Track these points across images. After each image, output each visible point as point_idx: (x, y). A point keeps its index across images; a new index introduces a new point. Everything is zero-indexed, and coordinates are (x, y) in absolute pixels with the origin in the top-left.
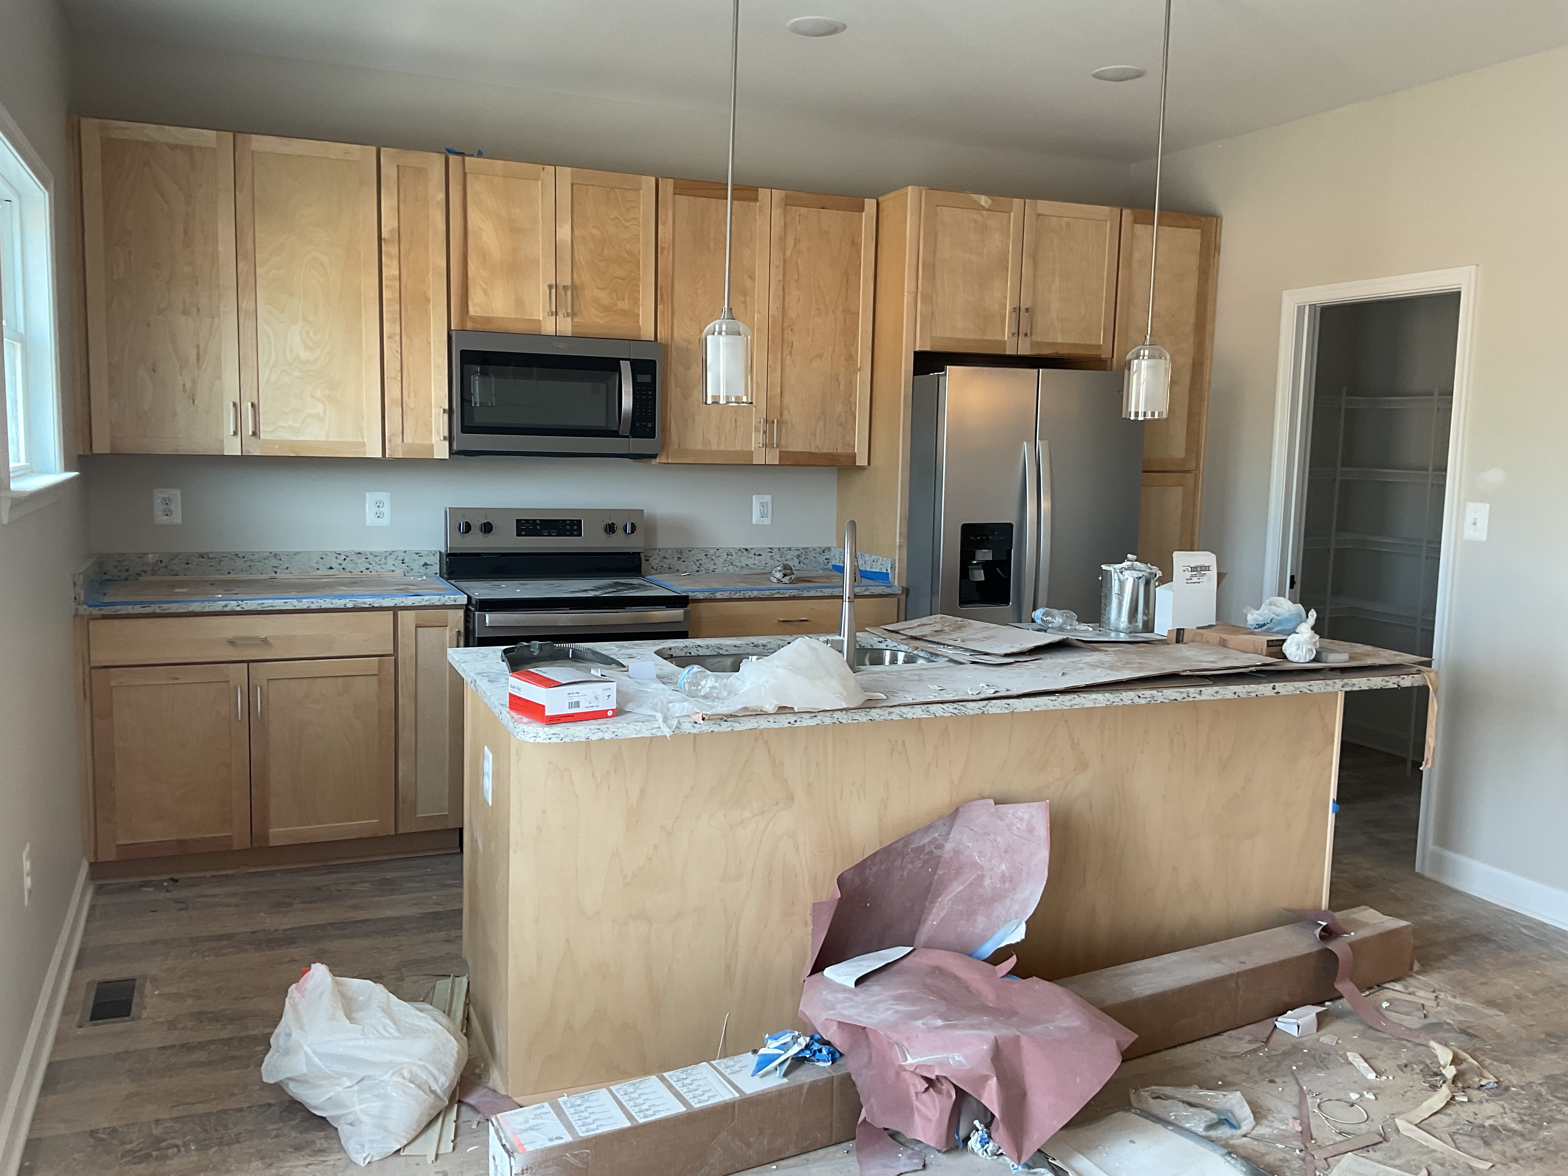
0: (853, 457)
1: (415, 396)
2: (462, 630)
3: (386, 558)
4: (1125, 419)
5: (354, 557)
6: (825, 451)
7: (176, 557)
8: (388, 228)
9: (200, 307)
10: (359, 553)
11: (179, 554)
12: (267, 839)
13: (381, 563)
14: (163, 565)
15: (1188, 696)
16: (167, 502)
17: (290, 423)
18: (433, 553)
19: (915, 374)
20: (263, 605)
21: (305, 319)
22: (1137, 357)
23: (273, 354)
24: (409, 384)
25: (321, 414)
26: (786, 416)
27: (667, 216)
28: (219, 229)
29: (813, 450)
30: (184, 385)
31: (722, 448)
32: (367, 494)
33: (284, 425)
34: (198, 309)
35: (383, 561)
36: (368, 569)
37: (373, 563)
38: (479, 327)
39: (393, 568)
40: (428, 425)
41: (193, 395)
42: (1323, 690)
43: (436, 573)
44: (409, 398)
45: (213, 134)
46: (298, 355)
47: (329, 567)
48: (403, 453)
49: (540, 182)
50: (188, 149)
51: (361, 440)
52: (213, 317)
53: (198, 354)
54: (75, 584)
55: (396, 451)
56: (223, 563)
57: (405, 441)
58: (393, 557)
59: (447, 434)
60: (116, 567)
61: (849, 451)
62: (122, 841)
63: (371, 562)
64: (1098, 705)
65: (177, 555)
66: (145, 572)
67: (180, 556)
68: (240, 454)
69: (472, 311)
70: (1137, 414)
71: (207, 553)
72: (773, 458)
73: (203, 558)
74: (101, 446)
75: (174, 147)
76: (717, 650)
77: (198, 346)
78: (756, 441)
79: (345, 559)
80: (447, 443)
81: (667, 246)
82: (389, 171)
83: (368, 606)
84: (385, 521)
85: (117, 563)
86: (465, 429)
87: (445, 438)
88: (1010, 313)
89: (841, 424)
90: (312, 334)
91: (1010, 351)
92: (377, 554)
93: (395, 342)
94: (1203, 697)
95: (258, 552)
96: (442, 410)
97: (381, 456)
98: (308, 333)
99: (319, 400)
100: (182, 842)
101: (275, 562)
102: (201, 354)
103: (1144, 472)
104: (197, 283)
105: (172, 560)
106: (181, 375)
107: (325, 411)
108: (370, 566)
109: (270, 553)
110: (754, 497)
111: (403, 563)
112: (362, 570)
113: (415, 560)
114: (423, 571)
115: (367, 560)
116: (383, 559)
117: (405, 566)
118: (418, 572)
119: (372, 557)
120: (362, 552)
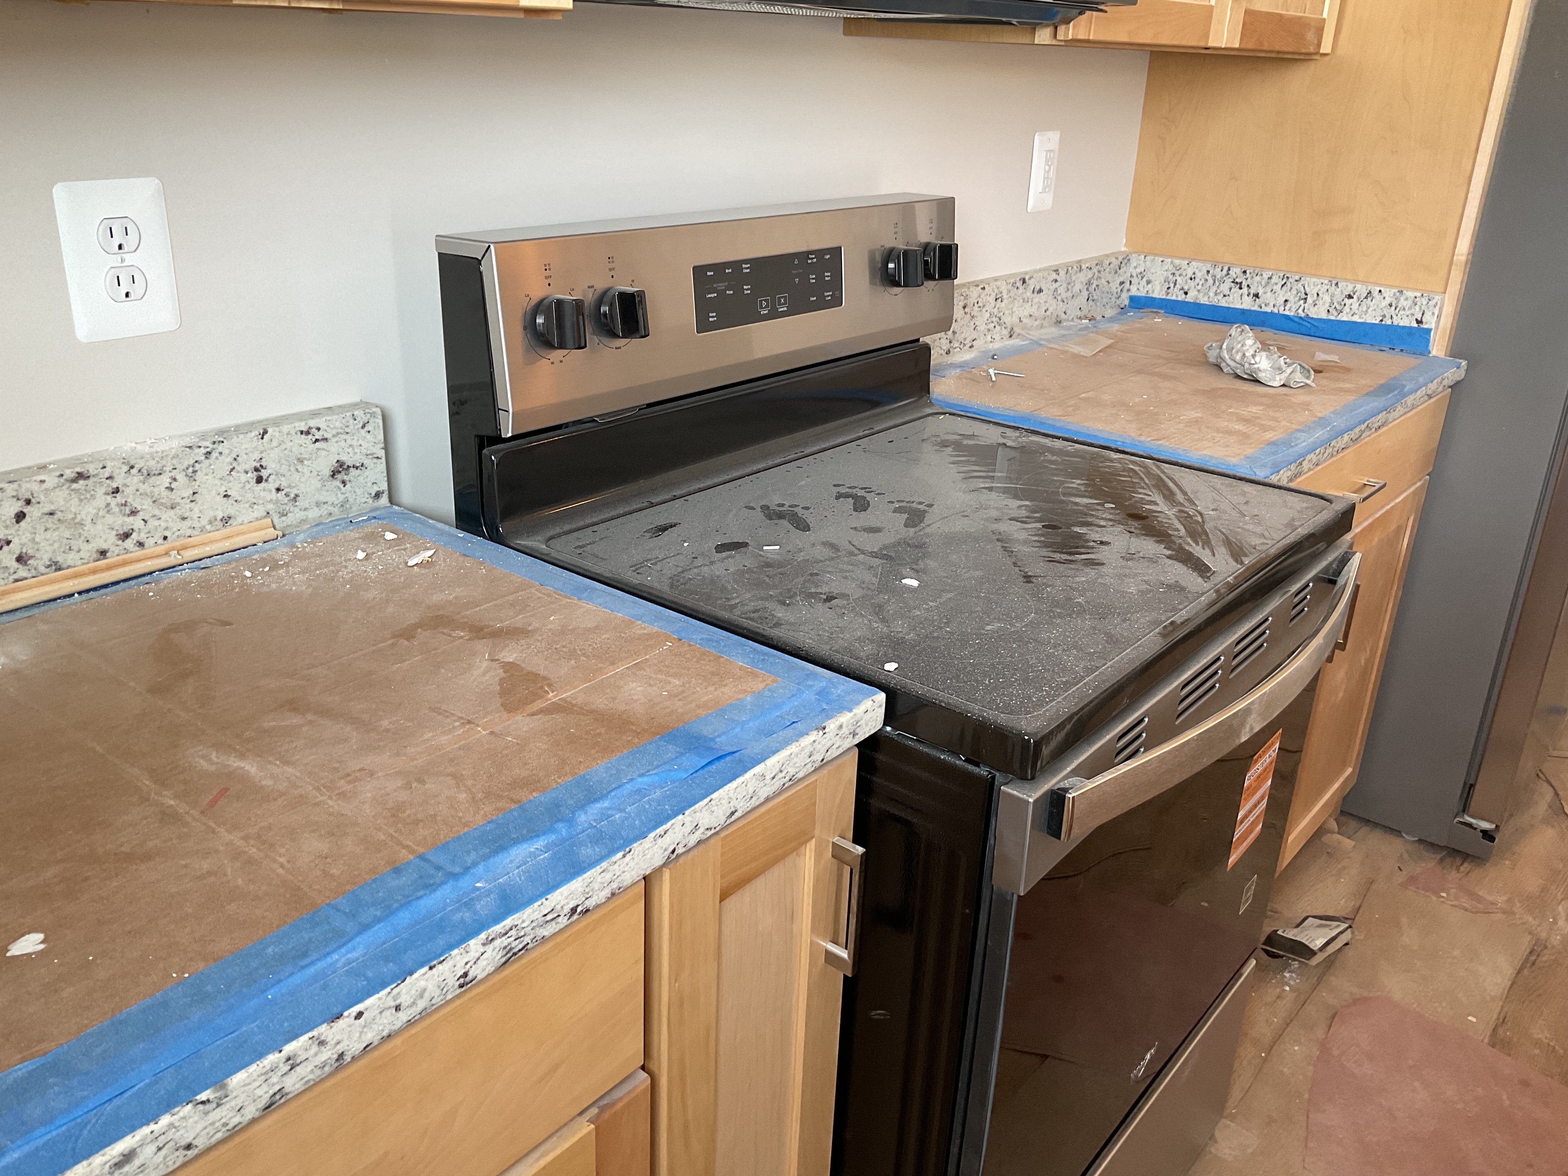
0: (1319, 25)
5: (61, 499)
10: (80, 476)
13: (175, 496)
35: (183, 489)
36: (126, 536)
37: (145, 505)
39: (223, 508)
43: (378, 495)
58: (222, 464)
61: (1318, 15)
63: (136, 504)
79: (20, 517)
84: (160, 310)
92: (158, 464)
108: (136, 522)
110: (1033, 141)
111: (259, 480)
112: (105, 546)
113: (301, 461)
114: (333, 493)
115: (120, 498)
116: (180, 477)
117: (265, 493)
118: (318, 504)
119: (135, 479)
120: (91, 469)
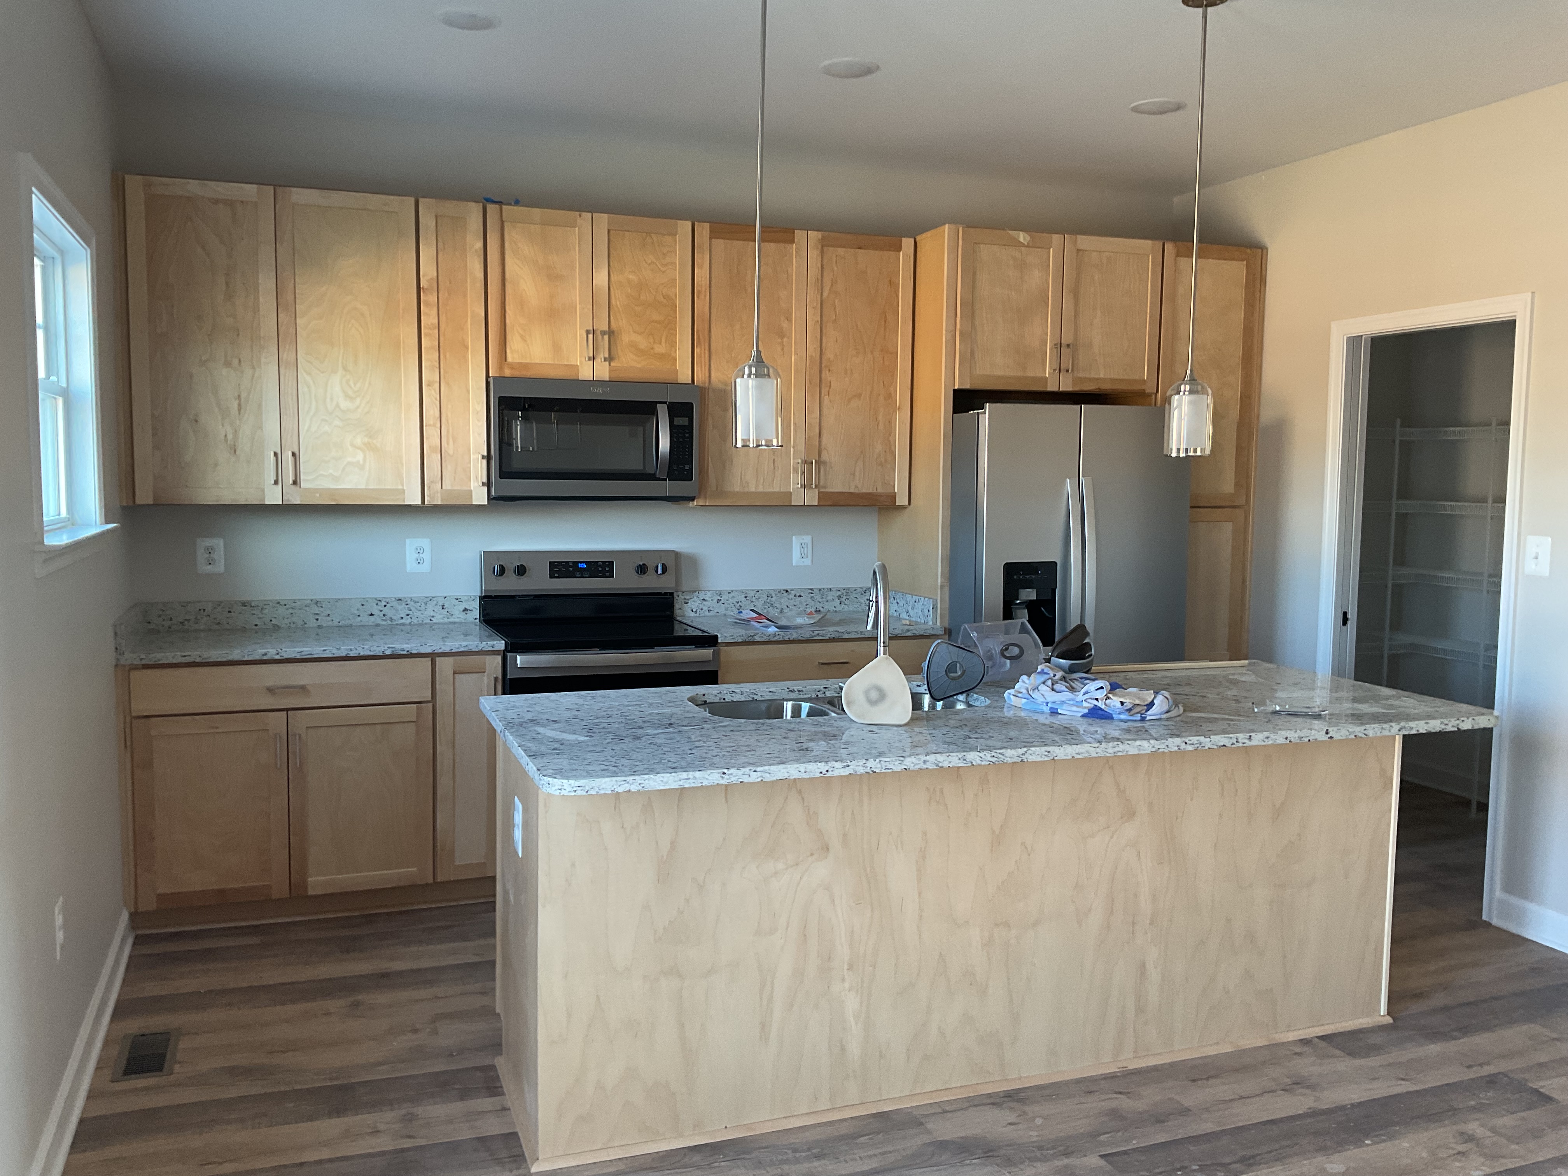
0: (894, 497)
1: (454, 442)
2: (500, 677)
3: (426, 604)
4: (1167, 456)
5: (395, 604)
6: (864, 490)
7: (219, 605)
8: (428, 278)
9: (242, 359)
10: (400, 599)
11: (221, 602)
12: (306, 889)
13: (421, 609)
14: (205, 613)
15: (1237, 742)
16: (210, 550)
17: (331, 471)
18: (473, 598)
19: (954, 412)
20: (303, 653)
21: (345, 369)
22: (1178, 393)
23: (314, 403)
24: (448, 432)
25: (361, 462)
26: (825, 456)
27: (703, 260)
28: (260, 281)
29: (852, 491)
30: (226, 436)
31: (760, 489)
32: (408, 541)
33: (325, 473)
34: (240, 361)
35: (423, 607)
36: (408, 615)
38: (516, 373)
39: (433, 614)
40: (467, 471)
41: (235, 445)
42: (1379, 734)
43: (476, 619)
44: (448, 444)
45: (253, 188)
46: (338, 405)
47: (370, 613)
48: (442, 500)
49: (577, 228)
50: (230, 203)
51: (400, 487)
52: (254, 368)
53: (239, 405)
54: (116, 634)
55: (434, 498)
56: (266, 611)
57: (444, 488)
58: (433, 602)
59: (485, 480)
60: (160, 616)
61: (890, 491)
62: (162, 890)
63: (412, 608)
64: (1142, 752)
65: (220, 603)
66: (188, 620)
67: (223, 604)
68: (281, 503)
69: (510, 359)
70: (1179, 450)
71: (249, 602)
72: (812, 498)
73: (246, 606)
74: (144, 497)
75: (216, 202)
76: (751, 696)
77: (239, 396)
78: (794, 483)
79: (385, 606)
80: (485, 489)
81: (703, 289)
82: (427, 221)
83: (405, 653)
84: (425, 567)
85: (161, 613)
86: (504, 474)
87: (483, 484)
88: (1051, 349)
89: (881, 464)
90: (351, 383)
91: (1051, 387)
92: (417, 600)
93: (435, 390)
94: (1253, 743)
95: (299, 600)
96: (480, 457)
97: (420, 503)
98: (348, 381)
99: (359, 448)
100: (221, 892)
101: (316, 610)
102: (242, 402)
103: (1192, 507)
104: (238, 335)
105: (215, 608)
106: (223, 425)
107: (365, 460)
108: (410, 612)
109: (312, 600)
110: (794, 537)
111: (443, 609)
112: (402, 616)
113: (454, 606)
114: (463, 616)
115: (408, 606)
116: (423, 604)
117: (445, 612)
118: (458, 618)
119: (412, 603)
120: (402, 599)
